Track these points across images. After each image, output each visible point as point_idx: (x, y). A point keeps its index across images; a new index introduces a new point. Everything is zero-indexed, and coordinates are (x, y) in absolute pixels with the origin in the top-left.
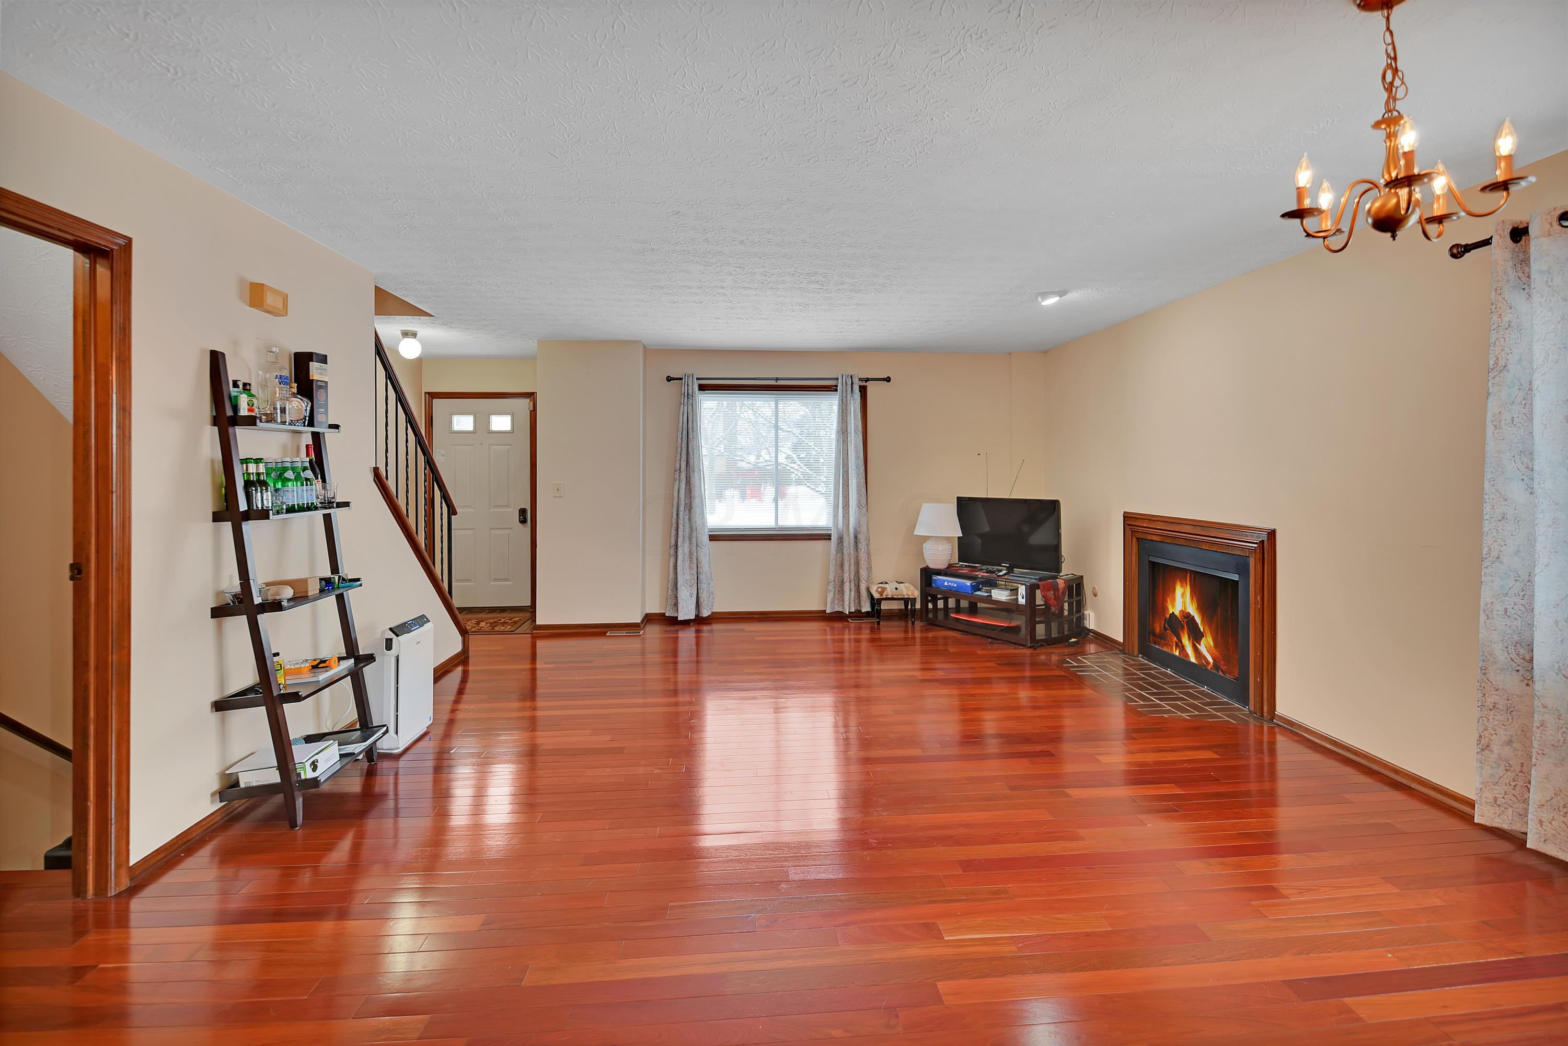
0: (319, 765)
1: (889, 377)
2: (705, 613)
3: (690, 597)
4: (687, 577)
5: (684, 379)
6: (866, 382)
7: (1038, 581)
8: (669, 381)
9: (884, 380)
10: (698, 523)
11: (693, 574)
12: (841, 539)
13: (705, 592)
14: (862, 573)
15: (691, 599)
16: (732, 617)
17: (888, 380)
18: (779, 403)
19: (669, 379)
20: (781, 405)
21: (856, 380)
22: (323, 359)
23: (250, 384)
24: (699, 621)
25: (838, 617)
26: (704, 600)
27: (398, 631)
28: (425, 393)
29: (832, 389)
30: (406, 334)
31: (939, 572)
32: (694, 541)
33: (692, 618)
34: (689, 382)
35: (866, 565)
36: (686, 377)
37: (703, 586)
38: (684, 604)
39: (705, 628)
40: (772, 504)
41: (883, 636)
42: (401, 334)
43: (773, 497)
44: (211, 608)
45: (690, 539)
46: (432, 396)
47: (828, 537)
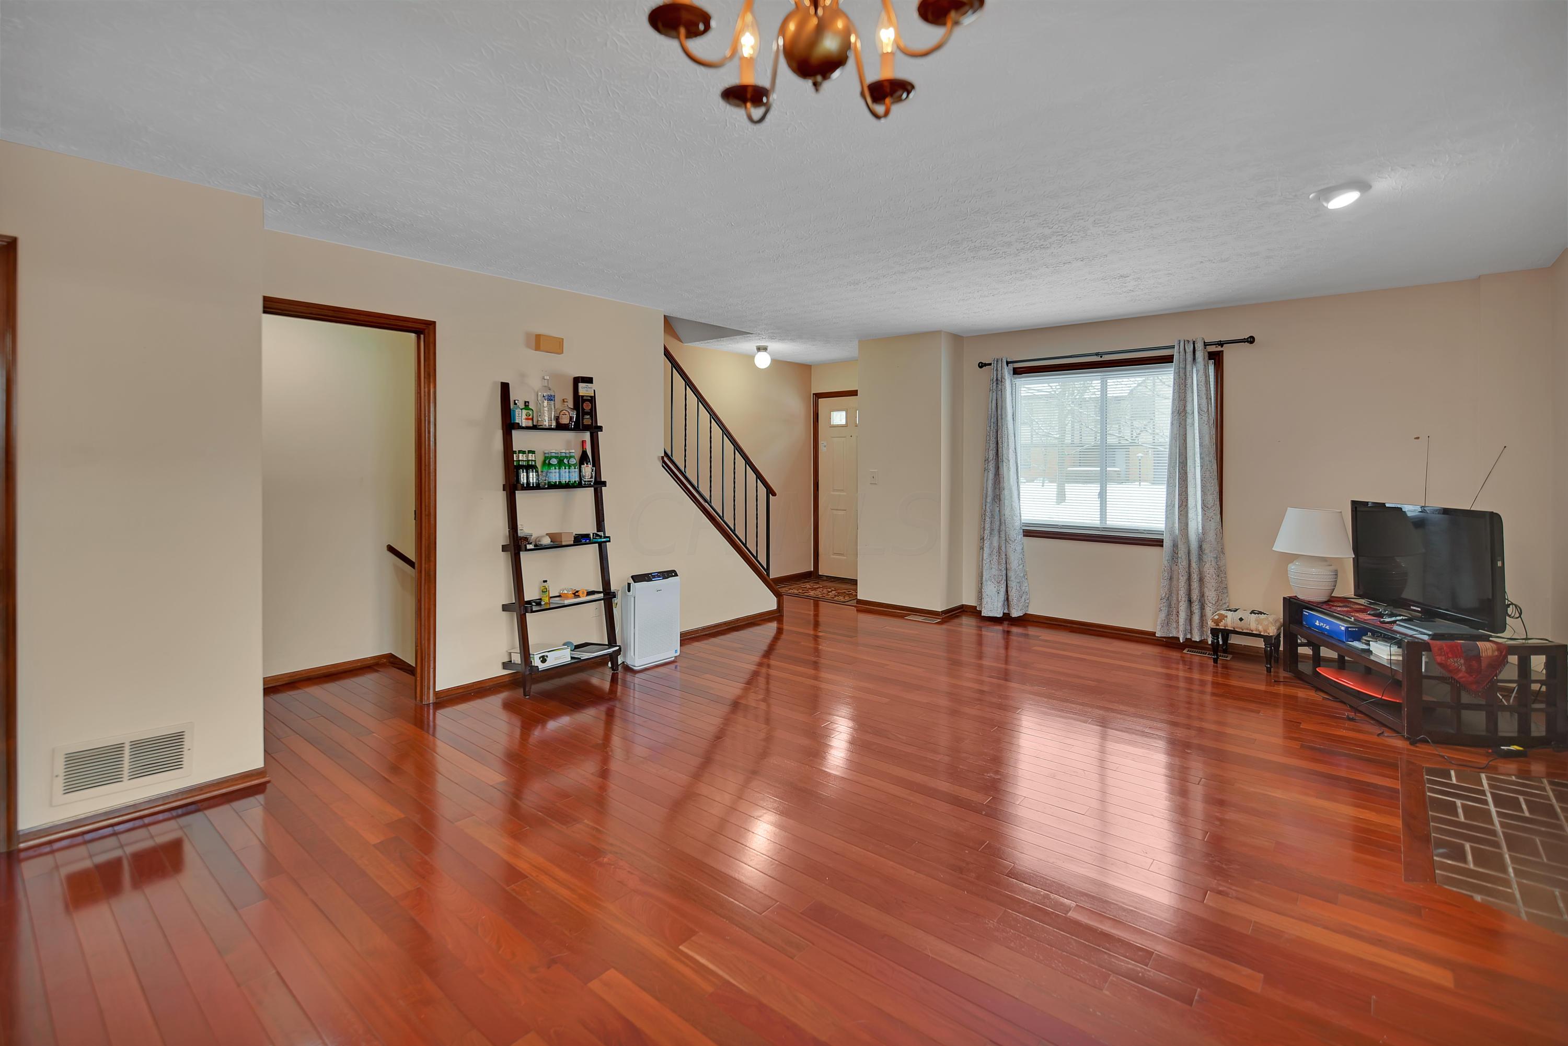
0: (548, 659)
1: (1252, 337)
2: (1015, 614)
3: (997, 593)
4: (994, 572)
5: (993, 364)
6: (1222, 347)
7: (1431, 639)
8: (981, 367)
9: (1245, 342)
10: (1006, 516)
11: (1000, 570)
12: (1175, 546)
13: (1014, 590)
14: (1207, 592)
15: (998, 596)
16: (1050, 622)
17: (1251, 340)
18: (1108, 381)
19: (982, 365)
20: (1110, 382)
21: (1200, 346)
22: (589, 380)
23: (528, 402)
24: (1006, 619)
25: (1171, 643)
26: (1013, 600)
27: (637, 578)
28: (813, 394)
29: (1168, 359)
30: (759, 349)
31: (1310, 606)
32: (1003, 535)
33: (998, 616)
34: (998, 366)
35: (1214, 584)
36: (995, 362)
37: (1013, 584)
38: (989, 600)
39: (1015, 630)
40: (1097, 499)
41: (1234, 682)
42: (756, 349)
43: (1099, 491)
44: (502, 545)
45: (999, 532)
46: (818, 396)
47: (1159, 543)
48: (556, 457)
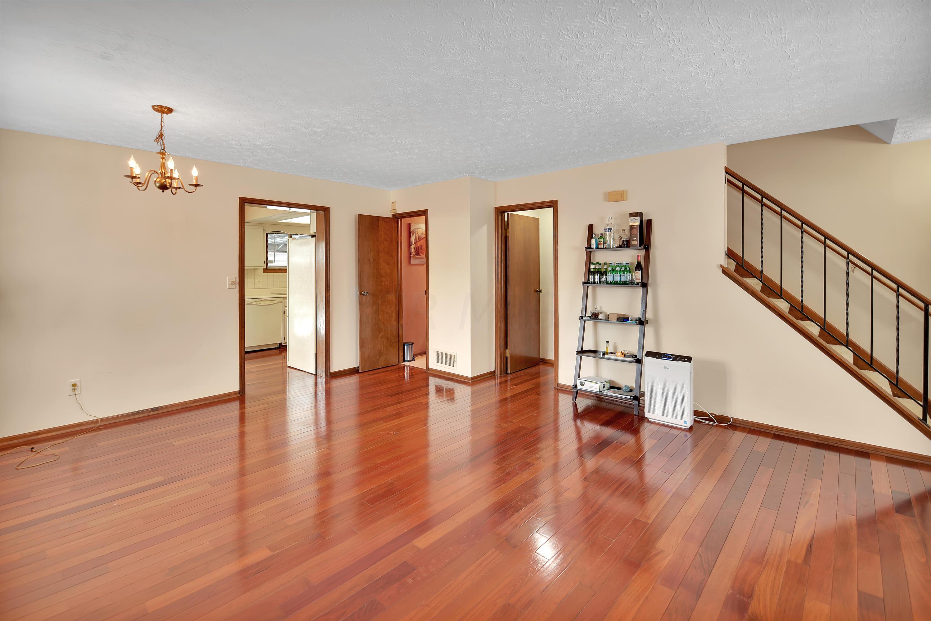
0: (585, 385)
23: (602, 234)
48: (619, 266)
